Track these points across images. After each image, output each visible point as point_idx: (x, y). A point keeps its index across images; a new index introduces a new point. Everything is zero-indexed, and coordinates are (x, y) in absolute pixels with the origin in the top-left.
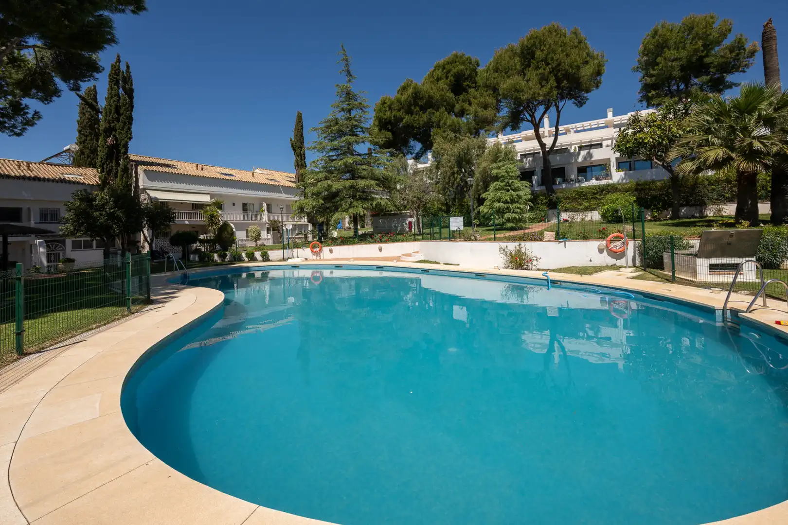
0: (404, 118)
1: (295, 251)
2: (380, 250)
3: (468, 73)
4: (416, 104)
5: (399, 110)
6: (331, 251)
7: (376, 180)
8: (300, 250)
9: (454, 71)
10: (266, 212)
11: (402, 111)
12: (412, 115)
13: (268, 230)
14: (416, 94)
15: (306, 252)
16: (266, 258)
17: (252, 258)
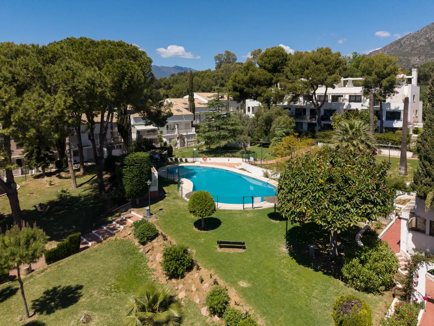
0: (245, 89)
1: (197, 159)
2: (229, 160)
3: (280, 62)
4: (251, 83)
5: (243, 84)
6: (210, 160)
7: (228, 131)
8: (199, 159)
9: (273, 61)
10: (177, 129)
11: (244, 85)
12: (249, 88)
13: (178, 138)
14: (251, 78)
15: (201, 159)
16: (186, 161)
17: (181, 160)
